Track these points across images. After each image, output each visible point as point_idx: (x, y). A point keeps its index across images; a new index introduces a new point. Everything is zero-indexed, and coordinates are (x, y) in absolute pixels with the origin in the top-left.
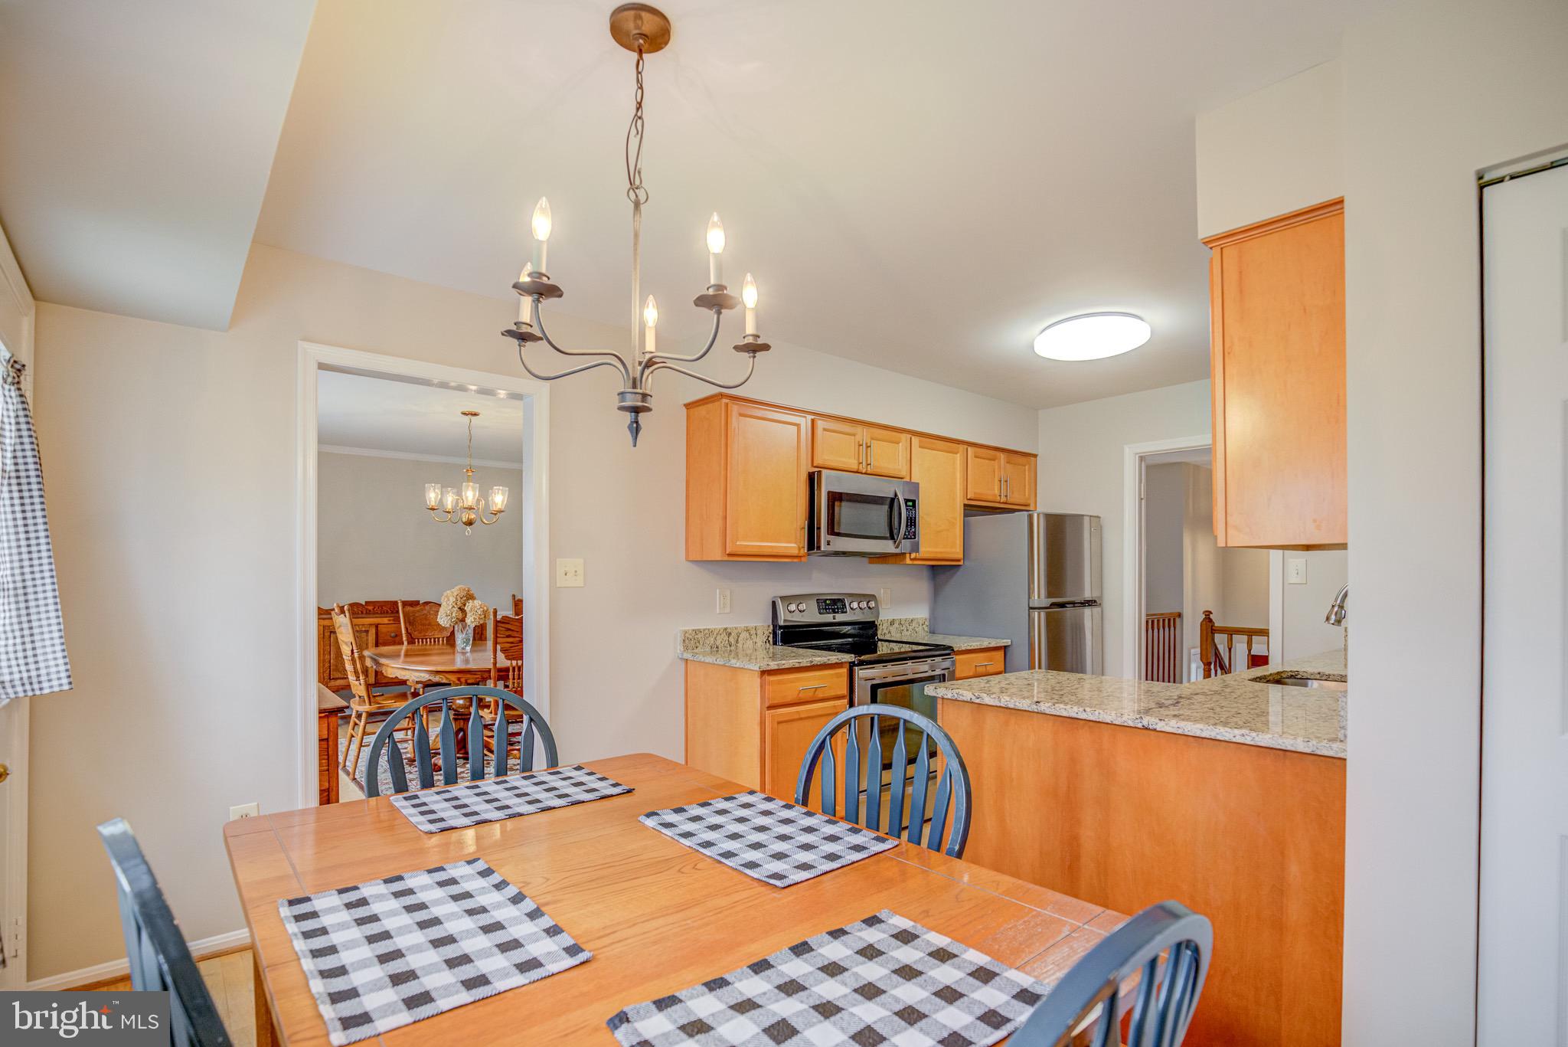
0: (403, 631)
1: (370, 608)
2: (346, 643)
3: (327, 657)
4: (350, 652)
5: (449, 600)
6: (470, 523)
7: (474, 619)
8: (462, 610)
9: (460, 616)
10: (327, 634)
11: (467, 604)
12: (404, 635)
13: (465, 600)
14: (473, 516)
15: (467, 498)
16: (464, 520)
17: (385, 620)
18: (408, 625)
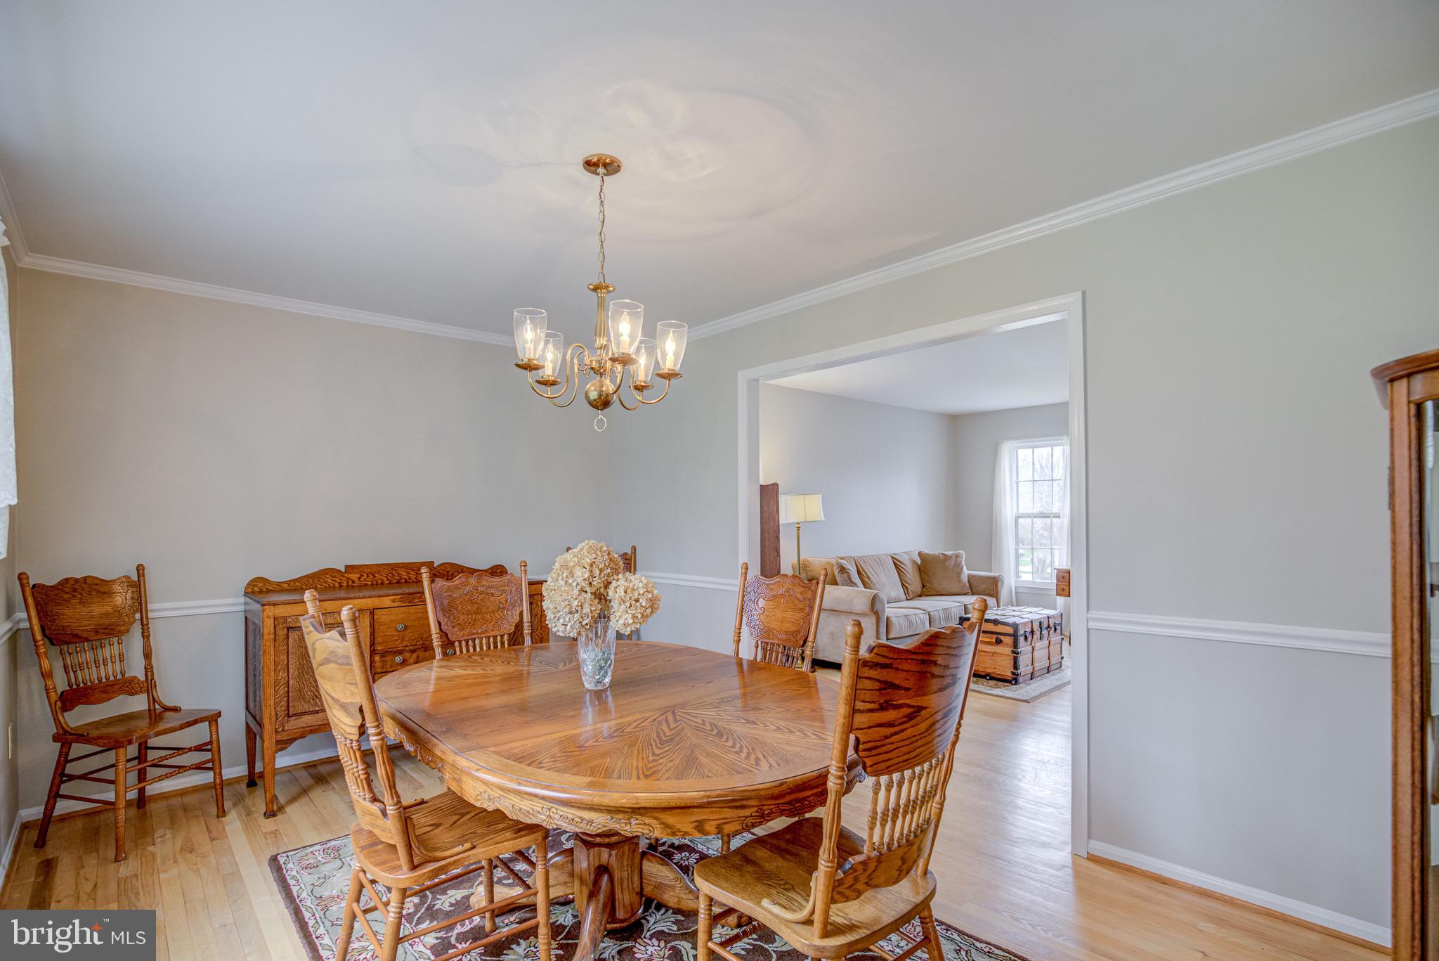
0: (434, 629)
1: (354, 577)
2: (344, 707)
3: (282, 674)
4: (355, 731)
5: (572, 574)
6: (603, 403)
7: (634, 617)
8: (601, 597)
9: (597, 607)
10: (282, 632)
11: (614, 584)
12: (434, 636)
13: (608, 575)
14: (609, 387)
15: (618, 335)
16: (593, 395)
17: (387, 601)
18: (440, 615)
